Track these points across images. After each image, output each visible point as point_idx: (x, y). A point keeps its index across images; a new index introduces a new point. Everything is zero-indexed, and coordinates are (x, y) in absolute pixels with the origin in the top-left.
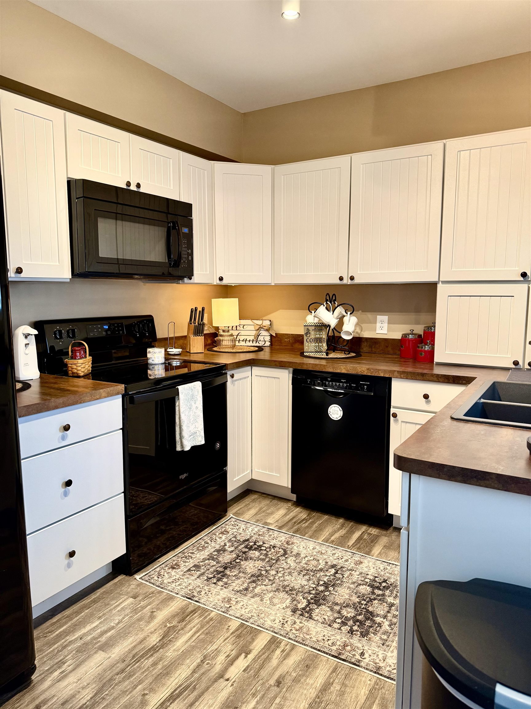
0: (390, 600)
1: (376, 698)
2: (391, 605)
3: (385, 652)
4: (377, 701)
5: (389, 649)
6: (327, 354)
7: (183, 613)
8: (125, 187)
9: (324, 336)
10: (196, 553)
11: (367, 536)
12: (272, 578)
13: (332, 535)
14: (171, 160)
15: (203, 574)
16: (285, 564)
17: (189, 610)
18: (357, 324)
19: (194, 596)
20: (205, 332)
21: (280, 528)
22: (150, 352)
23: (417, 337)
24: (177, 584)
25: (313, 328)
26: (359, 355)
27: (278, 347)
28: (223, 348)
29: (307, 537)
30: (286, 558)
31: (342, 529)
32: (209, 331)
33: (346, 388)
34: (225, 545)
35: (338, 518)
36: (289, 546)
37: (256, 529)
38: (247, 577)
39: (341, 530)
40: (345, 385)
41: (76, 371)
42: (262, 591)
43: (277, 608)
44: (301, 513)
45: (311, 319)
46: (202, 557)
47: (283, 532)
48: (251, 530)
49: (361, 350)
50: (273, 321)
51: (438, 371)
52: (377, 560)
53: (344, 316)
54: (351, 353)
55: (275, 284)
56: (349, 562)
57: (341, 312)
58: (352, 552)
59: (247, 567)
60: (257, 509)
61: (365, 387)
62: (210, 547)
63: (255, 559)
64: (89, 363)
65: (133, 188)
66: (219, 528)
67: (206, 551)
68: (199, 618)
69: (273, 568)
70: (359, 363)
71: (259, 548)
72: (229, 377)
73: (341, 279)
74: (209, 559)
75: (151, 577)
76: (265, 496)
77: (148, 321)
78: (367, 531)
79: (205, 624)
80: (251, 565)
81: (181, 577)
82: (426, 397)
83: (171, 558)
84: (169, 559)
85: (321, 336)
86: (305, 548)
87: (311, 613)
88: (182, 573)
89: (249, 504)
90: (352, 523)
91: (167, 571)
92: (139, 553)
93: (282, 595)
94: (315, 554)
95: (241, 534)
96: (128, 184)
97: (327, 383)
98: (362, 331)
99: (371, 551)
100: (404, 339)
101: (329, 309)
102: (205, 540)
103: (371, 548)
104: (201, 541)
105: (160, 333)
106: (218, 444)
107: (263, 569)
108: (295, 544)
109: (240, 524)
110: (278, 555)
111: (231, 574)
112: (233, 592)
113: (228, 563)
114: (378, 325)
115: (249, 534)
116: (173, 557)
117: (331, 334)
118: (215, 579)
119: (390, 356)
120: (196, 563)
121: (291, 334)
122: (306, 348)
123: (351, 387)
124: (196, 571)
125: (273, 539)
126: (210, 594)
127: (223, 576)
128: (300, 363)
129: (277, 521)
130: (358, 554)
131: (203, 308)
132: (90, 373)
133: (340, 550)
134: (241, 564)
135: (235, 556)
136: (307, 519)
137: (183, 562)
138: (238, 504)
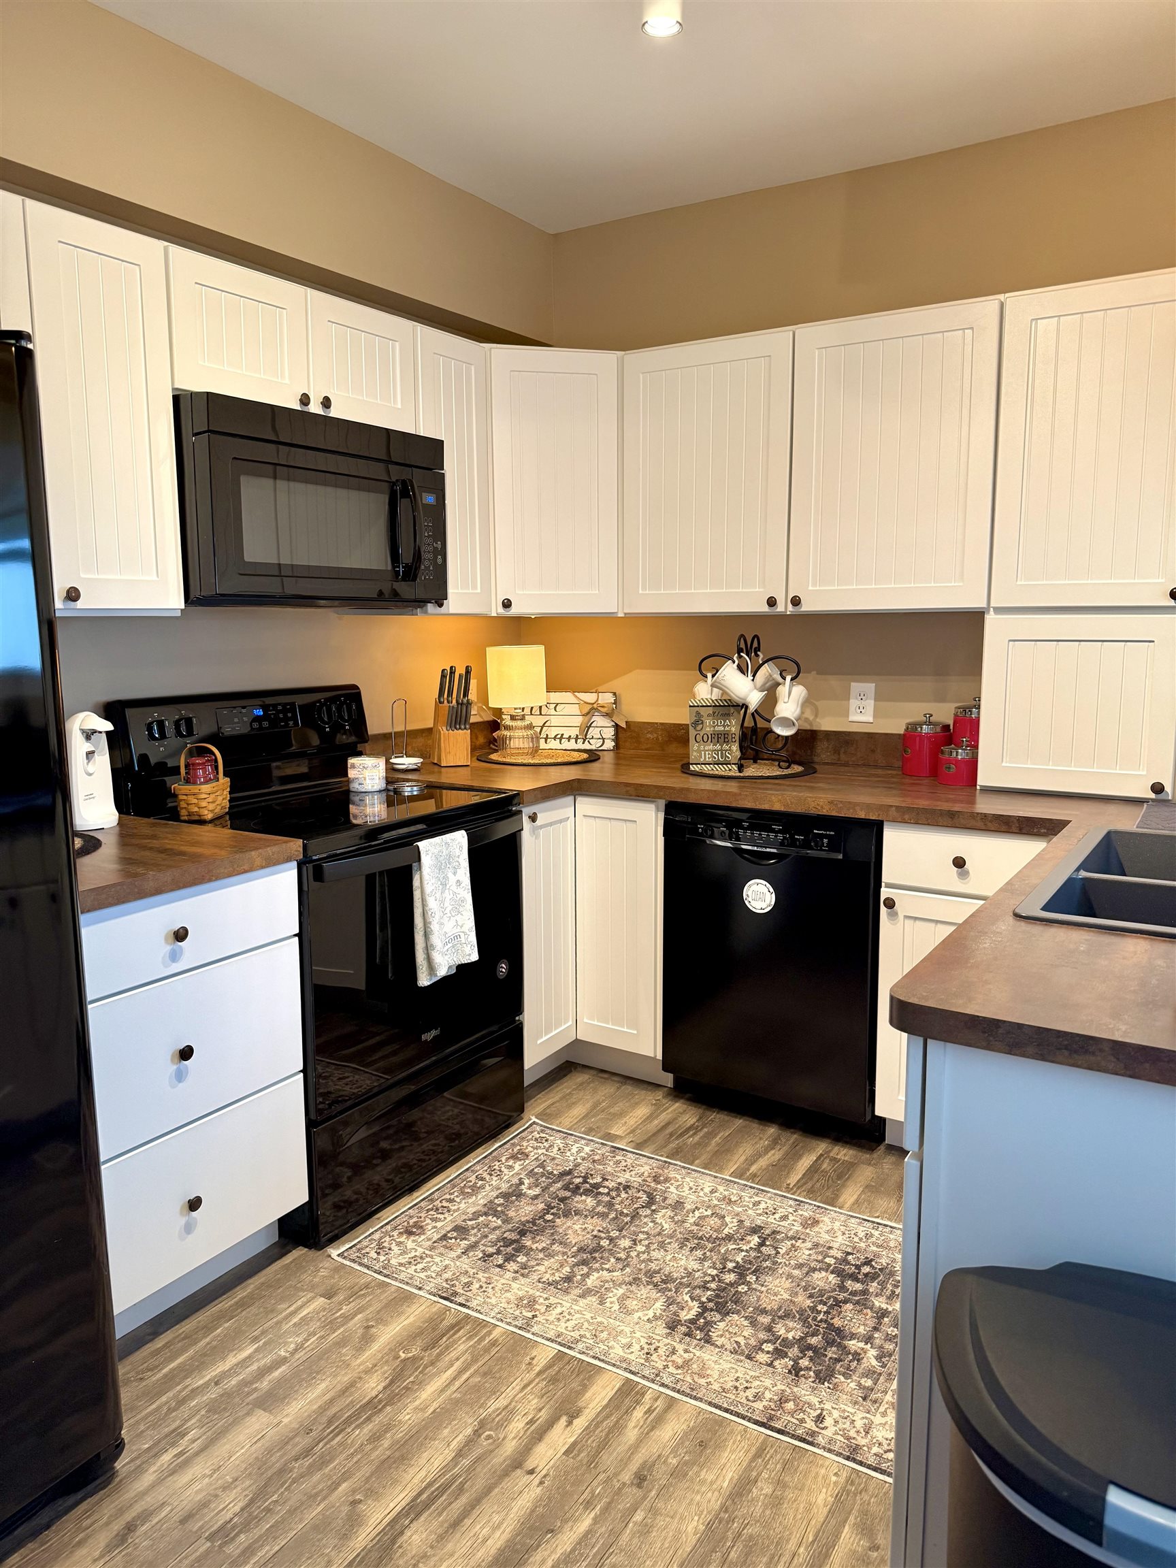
0: (880, 1303)
1: (850, 1513)
2: (882, 1314)
3: (868, 1415)
4: (852, 1519)
5: (878, 1408)
6: (741, 768)
7: (434, 1330)
8: (297, 407)
9: (733, 726)
10: (458, 1200)
11: (829, 1164)
12: (622, 1255)
13: (751, 1161)
14: (397, 343)
15: (473, 1246)
16: (651, 1225)
17: (446, 1323)
18: (806, 703)
19: (455, 1294)
20: (473, 720)
21: (639, 1146)
22: (353, 766)
23: (938, 729)
24: (420, 1266)
25: (710, 710)
26: (810, 770)
27: (632, 752)
28: (512, 755)
29: (698, 1167)
30: (654, 1211)
31: (772, 1149)
32: (481, 717)
33: (782, 844)
34: (521, 1183)
35: (765, 1125)
36: (659, 1186)
37: (587, 1149)
38: (569, 1253)
39: (773, 1152)
40: (780, 836)
41: (196, 809)
42: (602, 1284)
43: (636, 1320)
44: (684, 1114)
45: (704, 691)
46: (472, 1210)
47: (645, 1156)
48: (577, 1150)
49: (816, 759)
50: (620, 695)
51: (985, 806)
52: (852, 1216)
53: (778, 684)
54: (792, 765)
55: (625, 614)
56: (789, 1222)
57: (771, 676)
58: (796, 1200)
59: (570, 1232)
60: (588, 1105)
61: (825, 841)
62: (488, 1188)
63: (585, 1213)
64: (225, 793)
65: (315, 408)
66: (506, 1146)
67: (479, 1197)
68: (467, 1339)
69: (624, 1233)
70: (812, 789)
71: (593, 1190)
72: (525, 819)
73: (772, 602)
74: (486, 1214)
75: (363, 1252)
76: (606, 1076)
77: (349, 698)
78: (830, 1151)
79: (481, 1353)
80: (576, 1227)
81: (427, 1252)
82: (959, 863)
83: (404, 1212)
84: (401, 1214)
85: (727, 729)
86: (693, 1190)
87: (710, 1331)
88: (429, 1243)
89: (568, 1095)
90: (795, 1136)
91: (398, 1240)
92: (336, 1200)
93: (645, 1291)
94: (716, 1202)
95: (554, 1159)
96: (305, 400)
97: (741, 832)
98: (816, 716)
99: (837, 1197)
100: (910, 737)
101: (744, 669)
102: (477, 1172)
103: (838, 1190)
104: (468, 1174)
105: (376, 724)
106: (503, 965)
107: (603, 1235)
108: (672, 1182)
109: (552, 1138)
110: (635, 1206)
111: (534, 1247)
112: (540, 1285)
113: (528, 1222)
114: (854, 703)
115: (572, 1158)
116: (410, 1208)
117: (749, 723)
118: (500, 1256)
119: (880, 772)
120: (459, 1222)
121: (662, 724)
122: (693, 756)
123: (793, 842)
124: (458, 1240)
125: (625, 1171)
126: (490, 1290)
127: (518, 1250)
128: (682, 789)
129: (633, 1131)
130: (810, 1204)
131: (467, 667)
132: (227, 813)
133: (769, 1195)
134: (556, 1224)
135: (542, 1206)
136: (698, 1126)
137: (431, 1219)
138: (546, 1093)
